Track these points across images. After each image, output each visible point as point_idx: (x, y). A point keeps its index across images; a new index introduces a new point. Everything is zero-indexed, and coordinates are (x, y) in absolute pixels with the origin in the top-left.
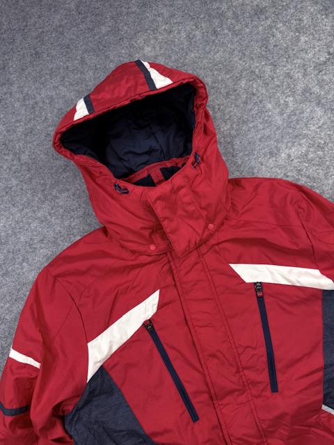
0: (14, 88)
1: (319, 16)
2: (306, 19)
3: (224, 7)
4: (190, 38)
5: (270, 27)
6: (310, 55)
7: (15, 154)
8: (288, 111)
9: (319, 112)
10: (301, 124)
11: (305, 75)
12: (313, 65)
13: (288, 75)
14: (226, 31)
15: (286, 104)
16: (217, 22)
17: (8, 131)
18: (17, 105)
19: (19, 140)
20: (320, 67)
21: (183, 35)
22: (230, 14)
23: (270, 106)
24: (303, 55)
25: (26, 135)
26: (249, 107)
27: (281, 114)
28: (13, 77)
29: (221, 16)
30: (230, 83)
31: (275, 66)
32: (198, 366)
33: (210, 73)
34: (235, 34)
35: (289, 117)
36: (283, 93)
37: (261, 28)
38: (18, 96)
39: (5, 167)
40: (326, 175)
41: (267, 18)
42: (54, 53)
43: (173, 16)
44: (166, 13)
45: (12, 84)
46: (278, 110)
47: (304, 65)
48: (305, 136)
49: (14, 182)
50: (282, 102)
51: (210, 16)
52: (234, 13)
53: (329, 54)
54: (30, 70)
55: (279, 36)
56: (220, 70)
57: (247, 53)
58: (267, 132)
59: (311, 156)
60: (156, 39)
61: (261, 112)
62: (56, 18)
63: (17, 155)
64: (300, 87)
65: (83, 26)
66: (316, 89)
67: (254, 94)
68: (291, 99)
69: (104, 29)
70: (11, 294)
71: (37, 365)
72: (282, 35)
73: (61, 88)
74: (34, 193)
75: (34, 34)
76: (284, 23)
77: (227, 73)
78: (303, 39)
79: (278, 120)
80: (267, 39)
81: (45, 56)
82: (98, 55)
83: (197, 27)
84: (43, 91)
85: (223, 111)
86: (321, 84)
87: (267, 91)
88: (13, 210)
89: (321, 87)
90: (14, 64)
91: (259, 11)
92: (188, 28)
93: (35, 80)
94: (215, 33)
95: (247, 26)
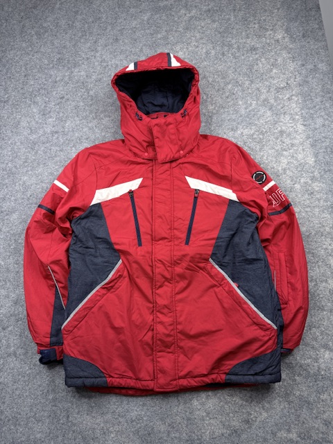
0: (98, 54)
1: (288, 60)
2: (280, 60)
3: (234, 41)
4: (207, 53)
5: (257, 59)
6: (275, 82)
8: (251, 108)
9: (269, 113)
10: (255, 117)
11: (268, 92)
12: (275, 87)
13: (258, 89)
14: (230, 55)
15: (251, 104)
16: (226, 48)
17: (87, 76)
18: (96, 64)
19: (91, 83)
20: (278, 90)
21: (204, 50)
22: (235, 46)
23: (240, 103)
24: (271, 80)
25: (96, 81)
26: (228, 100)
27: (246, 109)
28: (99, 48)
29: (230, 46)
30: (222, 85)
31: (252, 82)
32: (151, 220)
33: (212, 76)
34: (235, 57)
35: (250, 111)
36: (252, 98)
37: (251, 58)
38: (98, 59)
39: (79, 95)
40: (260, 149)
41: (256, 54)
42: (126, 41)
43: (201, 38)
44: (198, 35)
45: (97, 52)
46: (245, 106)
47: (269, 86)
48: (256, 125)
49: (82, 104)
50: (249, 102)
51: (223, 44)
52: (238, 46)
53: (287, 84)
54: (110, 47)
55: (261, 65)
56: (219, 76)
57: (238, 70)
58: (234, 117)
59: (255, 136)
60: (187, 48)
61: (234, 104)
62: (134, 23)
63: (88, 91)
64: (263, 97)
65: (148, 31)
66: (272, 101)
67: (234, 94)
68: (255, 102)
69: (159, 36)
70: (61, 162)
71: (67, 190)
72: (262, 65)
73: (124, 61)
74: (91, 112)
75: (119, 28)
76: (266, 59)
77: (222, 79)
78: (274, 71)
79: (243, 111)
80: (252, 66)
81: (121, 42)
82: (151, 49)
83: (214, 48)
84: (114, 60)
85: (212, 99)
86: (276, 99)
87: (242, 94)
88: (76, 119)
89: (276, 100)
90: (102, 42)
91: (253, 49)
92: (208, 48)
93: (111, 53)
94: (223, 54)
95: (243, 55)
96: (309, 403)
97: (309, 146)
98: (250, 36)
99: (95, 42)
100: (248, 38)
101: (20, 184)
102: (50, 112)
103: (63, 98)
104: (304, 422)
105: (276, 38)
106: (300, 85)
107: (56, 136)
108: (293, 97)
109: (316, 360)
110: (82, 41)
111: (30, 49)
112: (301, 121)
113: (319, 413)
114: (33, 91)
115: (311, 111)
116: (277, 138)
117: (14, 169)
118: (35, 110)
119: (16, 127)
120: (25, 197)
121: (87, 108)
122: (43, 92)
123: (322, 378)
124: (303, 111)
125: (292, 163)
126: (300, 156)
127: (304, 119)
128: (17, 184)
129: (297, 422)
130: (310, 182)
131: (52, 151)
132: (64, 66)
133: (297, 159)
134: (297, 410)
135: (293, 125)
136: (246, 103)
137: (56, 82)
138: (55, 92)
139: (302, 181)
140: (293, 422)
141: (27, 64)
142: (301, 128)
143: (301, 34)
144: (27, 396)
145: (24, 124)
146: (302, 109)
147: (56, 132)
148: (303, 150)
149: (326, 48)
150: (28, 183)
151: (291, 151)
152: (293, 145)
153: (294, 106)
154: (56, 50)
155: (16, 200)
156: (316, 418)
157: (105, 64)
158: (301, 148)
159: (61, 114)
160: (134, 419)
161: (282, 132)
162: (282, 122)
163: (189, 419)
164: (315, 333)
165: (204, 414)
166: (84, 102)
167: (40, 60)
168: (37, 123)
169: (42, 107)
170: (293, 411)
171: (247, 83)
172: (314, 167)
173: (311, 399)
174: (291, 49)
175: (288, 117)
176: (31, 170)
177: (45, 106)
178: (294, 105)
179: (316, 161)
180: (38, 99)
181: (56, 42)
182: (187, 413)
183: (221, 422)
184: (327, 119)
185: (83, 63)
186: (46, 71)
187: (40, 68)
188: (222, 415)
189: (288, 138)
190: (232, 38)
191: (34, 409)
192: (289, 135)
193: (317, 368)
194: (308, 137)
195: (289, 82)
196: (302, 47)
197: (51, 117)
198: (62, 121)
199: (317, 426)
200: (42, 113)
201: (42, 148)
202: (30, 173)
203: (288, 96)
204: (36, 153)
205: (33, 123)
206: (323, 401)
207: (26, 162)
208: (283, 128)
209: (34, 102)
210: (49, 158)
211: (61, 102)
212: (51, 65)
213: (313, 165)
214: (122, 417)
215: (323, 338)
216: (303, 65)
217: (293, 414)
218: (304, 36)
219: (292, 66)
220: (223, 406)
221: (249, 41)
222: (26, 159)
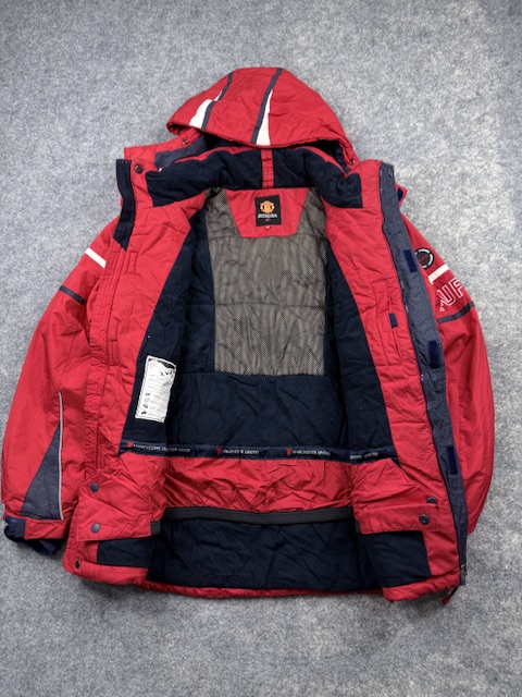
0: (165, 38)
1: (482, 55)
2: (467, 54)
3: (392, 19)
4: (346, 39)
5: (429, 52)
6: (457, 90)
7: (145, 96)
8: (414, 135)
9: (444, 144)
10: (421, 150)
11: (445, 106)
12: (456, 100)
13: (428, 102)
14: (384, 43)
15: (415, 128)
16: (378, 32)
17: (146, 74)
18: (162, 53)
19: (153, 85)
20: (462, 103)
21: (341, 35)
22: (394, 28)
23: (398, 125)
24: (451, 87)
25: (161, 82)
26: (378, 119)
27: (406, 135)
28: (168, 27)
29: (385, 27)
30: (369, 93)
31: (418, 89)
33: (353, 78)
34: (392, 48)
35: (412, 140)
36: (417, 116)
37: (419, 50)
38: (166, 45)
39: (133, 104)
40: (427, 204)
41: (428, 42)
42: (213, 16)
43: (338, 14)
44: (332, 8)
45: (164, 33)
46: (404, 131)
47: (447, 98)
48: (422, 162)
49: (136, 120)
50: (412, 125)
51: (374, 24)
52: (399, 28)
53: (478, 94)
54: (185, 25)
55: (435, 62)
56: (363, 78)
57: (396, 70)
58: (385, 148)
59: (419, 181)
60: (313, 31)
61: (387, 128)
63: (147, 98)
64: (436, 115)
66: (451, 124)
67: (387, 109)
68: (422, 125)
69: (268, 8)
70: (100, 213)
72: (437, 63)
73: (208, 50)
76: (444, 52)
77: (369, 82)
78: (457, 72)
79: (401, 140)
80: (421, 63)
81: (203, 16)
82: (253, 31)
83: (357, 31)
84: (190, 48)
85: (351, 116)
86: (457, 119)
87: (402, 110)
89: (456, 122)
90: (172, 16)
91: (424, 34)
92: (348, 29)
93: (187, 36)
94: (373, 42)
95: (406, 44)
96: (481, 612)
97: (508, 201)
98: (420, 10)
99: (162, 17)
100: (416, 13)
101: (34, 249)
102: (85, 132)
103: (106, 108)
104: (471, 642)
105: (463, 15)
106: (499, 97)
107: (94, 170)
108: (487, 117)
109: (498, 546)
110: (140, 13)
111: (55, 26)
112: (497, 158)
113: (496, 629)
114: (57, 97)
115: (515, 143)
116: (455, 187)
117: (26, 224)
118: (60, 129)
119: (30, 155)
120: (43, 269)
121: (145, 127)
122: (73, 97)
123: (506, 575)
124: (501, 142)
125: (478, 227)
126: (492, 217)
127: (503, 154)
128: (30, 249)
129: (460, 641)
130: (506, 260)
131: (87, 196)
132: (109, 56)
133: (486, 221)
134: (461, 623)
135: (483, 163)
136: (407, 125)
137: (95, 82)
138: (94, 99)
139: (492, 259)
140: (454, 640)
141: (50, 52)
142: (495, 169)
143: (506, 9)
145: (42, 150)
146: (499, 139)
147: (95, 165)
148: (498, 207)
150: (47, 248)
151: (477, 208)
152: (480, 198)
153: (488, 134)
154: (98, 29)
155: (28, 273)
156: (492, 635)
157: (176, 55)
158: (494, 203)
159: (103, 137)
160: (204, 622)
161: (463, 175)
162: (464, 158)
163: (290, 627)
164: (498, 504)
165: (314, 621)
166: (140, 116)
167: (70, 45)
168: (64, 148)
169: (73, 124)
170: (456, 623)
171: (411, 90)
172: (513, 235)
173: (486, 607)
174: (487, 35)
175: (475, 151)
176: (53, 226)
177: (77, 123)
178: (487, 132)
179: (517, 226)
180: (67, 110)
181: (96, 15)
182: (288, 618)
183: (340, 634)
185: (140, 53)
186: (80, 64)
187: (71, 56)
188: (342, 623)
189: (474, 187)
190: (390, 14)
191: (51, 600)
192: (476, 179)
193: (497, 560)
194: (507, 186)
195: (481, 91)
196: (507, 32)
197: (86, 140)
198: (104, 147)
199: (491, 648)
200: (72, 134)
201: (72, 192)
202: (51, 230)
203: (477, 115)
204: (62, 199)
205: (58, 149)
206: (503, 609)
207: (45, 212)
208: (467, 168)
209: (60, 115)
210: (82, 206)
211: (103, 116)
212: (89, 55)
213: (512, 232)
214: (187, 617)
215: (511, 513)
216: (507, 64)
217: (455, 628)
218: (511, 13)
219: (487, 64)
220: (344, 609)
221: (417, 20)
222: (46, 207)
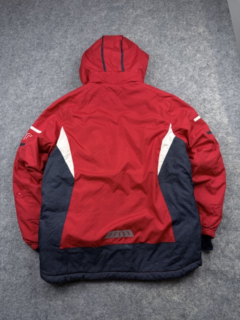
0: (68, 40)
1: (208, 48)
2: (202, 48)
3: (168, 33)
4: (149, 41)
5: (185, 47)
6: (199, 63)
7: (60, 66)
8: (181, 82)
9: (195, 86)
10: (185, 89)
11: (194, 70)
12: (198, 67)
13: (186, 68)
14: (166, 43)
15: (182, 79)
16: (163, 38)
17: (60, 57)
18: (67, 47)
19: (63, 61)
20: (201, 69)
21: (147, 39)
22: (170, 37)
23: (174, 78)
24: (196, 62)
25: (67, 60)
26: (165, 76)
28: (69, 36)
29: (166, 36)
30: (160, 65)
31: (182, 63)
33: (153, 58)
34: (169, 45)
35: (181, 84)
36: (182, 74)
37: (181, 46)
38: (68, 44)
39: (54, 70)
41: (185, 43)
42: (89, 31)
43: (145, 31)
44: (142, 29)
45: (67, 39)
46: (177, 80)
47: (195, 66)
49: (56, 77)
50: (180, 78)
51: (161, 35)
52: (172, 37)
53: (207, 65)
54: (77, 35)
55: (188, 51)
56: (158, 58)
57: (172, 54)
61: (170, 79)
62: (95, 18)
63: (60, 67)
64: (190, 74)
65: (105, 24)
66: (197, 77)
67: (169, 72)
68: (184, 78)
69: (114, 28)
72: (189, 51)
74: (63, 83)
75: (83, 22)
76: (192, 47)
77: (160, 60)
78: (198, 55)
79: (176, 85)
80: (182, 51)
81: (85, 31)
83: (154, 38)
84: (80, 45)
85: (153, 75)
86: (200, 75)
87: (175, 72)
88: (52, 88)
89: (199, 77)
90: (71, 31)
91: (183, 39)
92: (150, 37)
93: (78, 40)
94: (161, 42)
95: (175, 43)
96: (228, 300)
97: (224, 110)
98: (180, 29)
99: (66, 31)
100: (179, 31)
101: (8, 137)
102: (31, 83)
103: (41, 72)
104: (225, 315)
105: (199, 31)
106: (217, 66)
107: (36, 100)
108: (212, 75)
109: (233, 268)
110: (56, 30)
111: (16, 35)
112: (218, 92)
113: (236, 307)
114: (18, 67)
115: (225, 85)
116: (201, 104)
117: (4, 126)
118: (20, 81)
119: (5, 94)
120: (13, 147)
121: (60, 80)
122: (26, 67)
123: (238, 281)
124: (219, 85)
125: (212, 122)
126: (218, 118)
127: (220, 91)
128: (6, 137)
129: (220, 315)
130: (225, 136)
132: (42, 49)
133: (215, 120)
134: (219, 306)
135: (212, 94)
136: (178, 78)
137: (36, 60)
138: (35, 68)
139: (219, 135)
140: (217, 315)
141: (14, 47)
142: (218, 97)
143: (217, 29)
144: (14, 301)
145: (11, 91)
146: (218, 83)
147: (36, 98)
148: (220, 113)
149: (234, 39)
150: (14, 137)
151: (211, 114)
152: (212, 109)
153: (213, 81)
154: (36, 37)
155: (5, 149)
156: (234, 311)
157: (73, 48)
158: (218, 111)
159: (40, 85)
160: (97, 317)
161: (204, 100)
162: (204, 92)
163: (140, 316)
164: (231, 247)
165: (151, 311)
166: (57, 76)
167: (24, 43)
168: (22, 91)
169: (26, 79)
170: (217, 306)
171: (179, 63)
172: (228, 125)
173: (230, 297)
174: (210, 40)
175: (208, 89)
176: (17, 127)
177: (27, 78)
178: (213, 80)
179: (229, 121)
180: (23, 73)
181: (35, 31)
182: (139, 311)
183: (164, 317)
184: (237, 91)
185: (57, 47)
186: (29, 52)
187: (24, 49)
188: (164, 311)
189: (209, 104)
190: (167, 31)
191: (20, 311)
192: (210, 101)
193: (233, 274)
194: (223, 104)
195: (209, 63)
196: (217, 38)
197: (32, 87)
198: (41, 90)
199: (234, 317)
200: (25, 84)
201: (26, 110)
202: (16, 128)
203: (208, 74)
204: (21, 114)
205: (19, 91)
206: (238, 298)
207: (13, 120)
208: (206, 97)
209: (19, 75)
210: (31, 117)
211: (40, 75)
212: (32, 48)
213: (227, 124)
214: (89, 315)
215: (237, 251)
216: (219, 52)
217: (217, 309)
218: (218, 31)
219: (210, 52)
220: (165, 304)
221: (179, 33)
222: (13, 118)
